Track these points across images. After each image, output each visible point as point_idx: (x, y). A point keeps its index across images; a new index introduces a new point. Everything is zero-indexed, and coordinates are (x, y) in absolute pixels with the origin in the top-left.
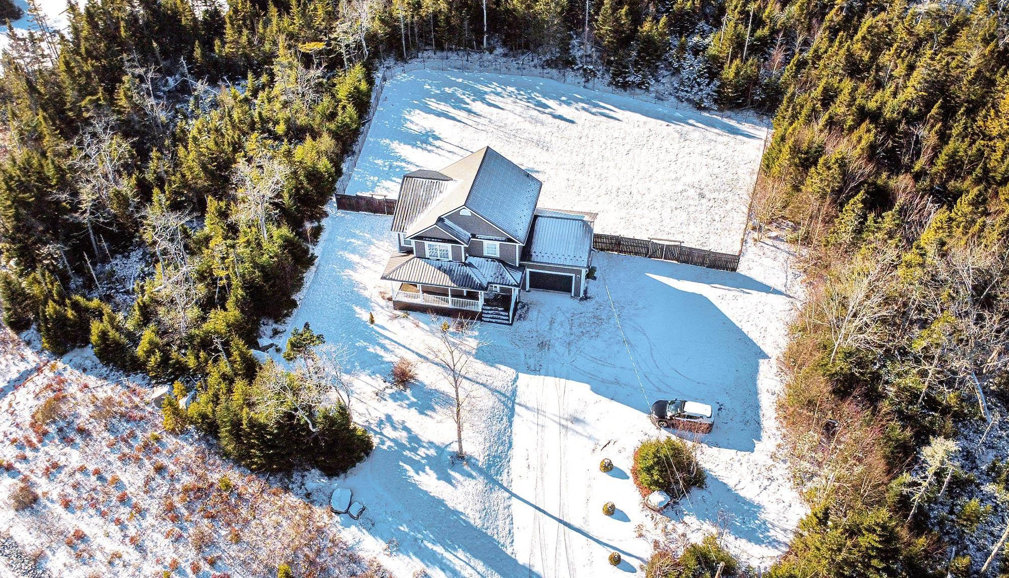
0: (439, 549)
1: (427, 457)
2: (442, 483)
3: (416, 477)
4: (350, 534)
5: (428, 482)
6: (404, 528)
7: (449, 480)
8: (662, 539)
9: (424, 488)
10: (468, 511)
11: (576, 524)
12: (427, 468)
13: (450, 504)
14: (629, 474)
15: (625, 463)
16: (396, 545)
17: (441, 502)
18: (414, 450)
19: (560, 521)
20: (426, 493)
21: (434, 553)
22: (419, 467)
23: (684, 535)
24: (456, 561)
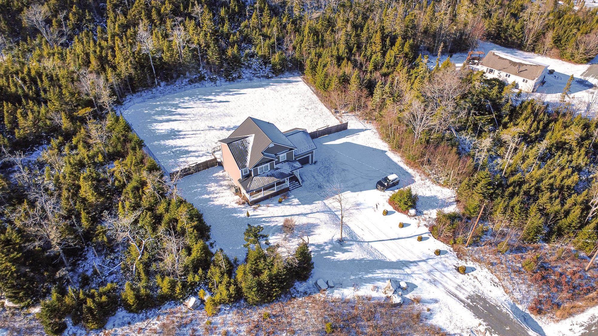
0: (370, 275)
1: (331, 249)
2: (346, 253)
3: (336, 258)
4: (337, 294)
5: (340, 256)
6: (352, 277)
7: (347, 251)
9: (343, 259)
10: (364, 257)
11: (397, 237)
12: (335, 252)
13: (357, 258)
14: (394, 211)
15: (390, 208)
16: (356, 285)
17: (353, 260)
18: (323, 249)
19: (391, 240)
20: (345, 260)
21: (370, 278)
22: (333, 255)
24: (379, 275)
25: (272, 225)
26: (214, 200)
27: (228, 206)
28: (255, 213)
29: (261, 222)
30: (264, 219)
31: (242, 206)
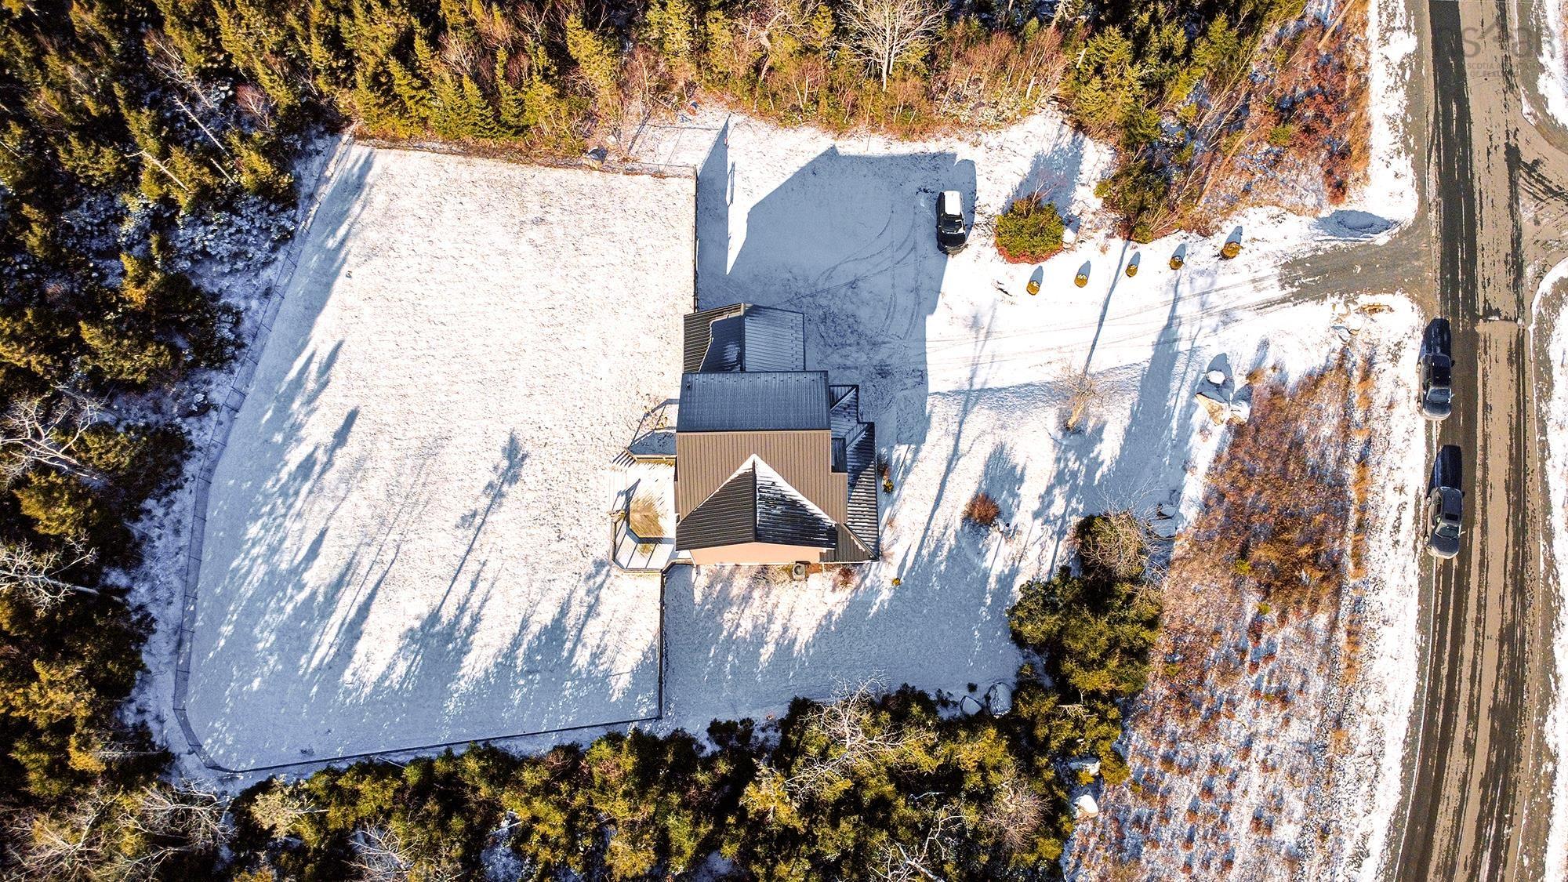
0: (1174, 424)
1: (1078, 458)
2: (1104, 436)
3: (1107, 463)
4: (1189, 512)
5: (1109, 449)
6: (1166, 460)
7: (1099, 430)
8: (1102, 232)
9: (1118, 452)
10: (1128, 405)
11: (1100, 310)
12: (1092, 455)
13: (1127, 422)
14: (1036, 266)
15: (1026, 270)
16: (1186, 466)
17: (1128, 432)
18: (1074, 475)
19: (1100, 325)
20: (1122, 449)
21: (1180, 427)
22: (1096, 463)
23: (1094, 213)
24: (1179, 406)
25: (950, 541)
26: (791, 634)
27: (830, 614)
28: (897, 561)
29: (931, 562)
30: (925, 552)
31: (856, 580)
